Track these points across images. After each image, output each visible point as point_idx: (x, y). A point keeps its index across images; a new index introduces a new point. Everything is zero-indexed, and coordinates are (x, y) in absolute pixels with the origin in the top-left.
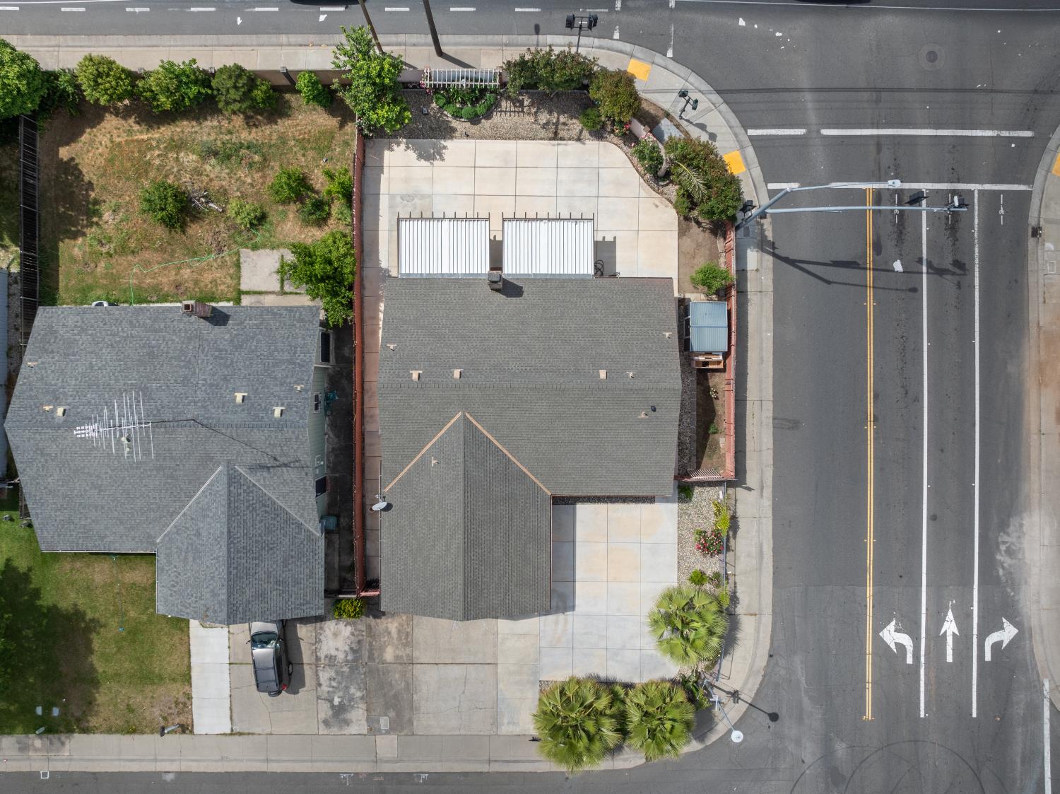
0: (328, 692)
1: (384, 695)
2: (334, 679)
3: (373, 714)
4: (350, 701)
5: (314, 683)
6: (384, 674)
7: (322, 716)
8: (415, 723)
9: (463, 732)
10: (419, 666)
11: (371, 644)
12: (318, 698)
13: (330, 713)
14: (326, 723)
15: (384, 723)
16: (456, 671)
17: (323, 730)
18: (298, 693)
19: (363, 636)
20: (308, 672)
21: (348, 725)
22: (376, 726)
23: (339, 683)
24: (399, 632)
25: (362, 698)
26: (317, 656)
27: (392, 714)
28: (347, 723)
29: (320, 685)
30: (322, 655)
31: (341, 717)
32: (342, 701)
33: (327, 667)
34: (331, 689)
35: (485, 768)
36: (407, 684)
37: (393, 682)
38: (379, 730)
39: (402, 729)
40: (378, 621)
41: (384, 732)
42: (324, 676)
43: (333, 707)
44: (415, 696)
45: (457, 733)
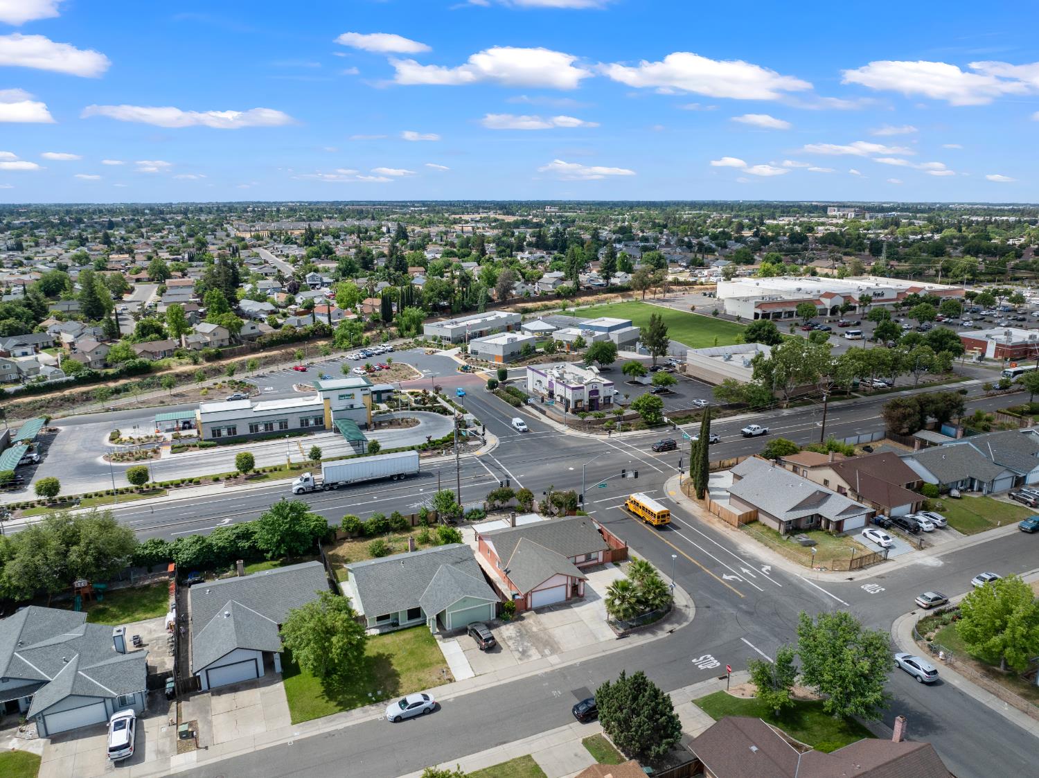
2: (515, 643)
6: (536, 635)
7: (517, 657)
10: (550, 629)
11: (524, 628)
12: (511, 651)
14: (520, 659)
15: (547, 652)
16: (568, 627)
17: (520, 662)
19: (519, 626)
20: (502, 644)
22: (544, 653)
24: (534, 622)
27: (549, 647)
28: (530, 656)
29: (510, 647)
30: (505, 637)
31: (526, 655)
33: (510, 640)
34: (516, 647)
35: (604, 654)
36: (549, 636)
37: (542, 637)
40: (524, 621)
41: (549, 655)
42: (510, 643)
44: (555, 639)
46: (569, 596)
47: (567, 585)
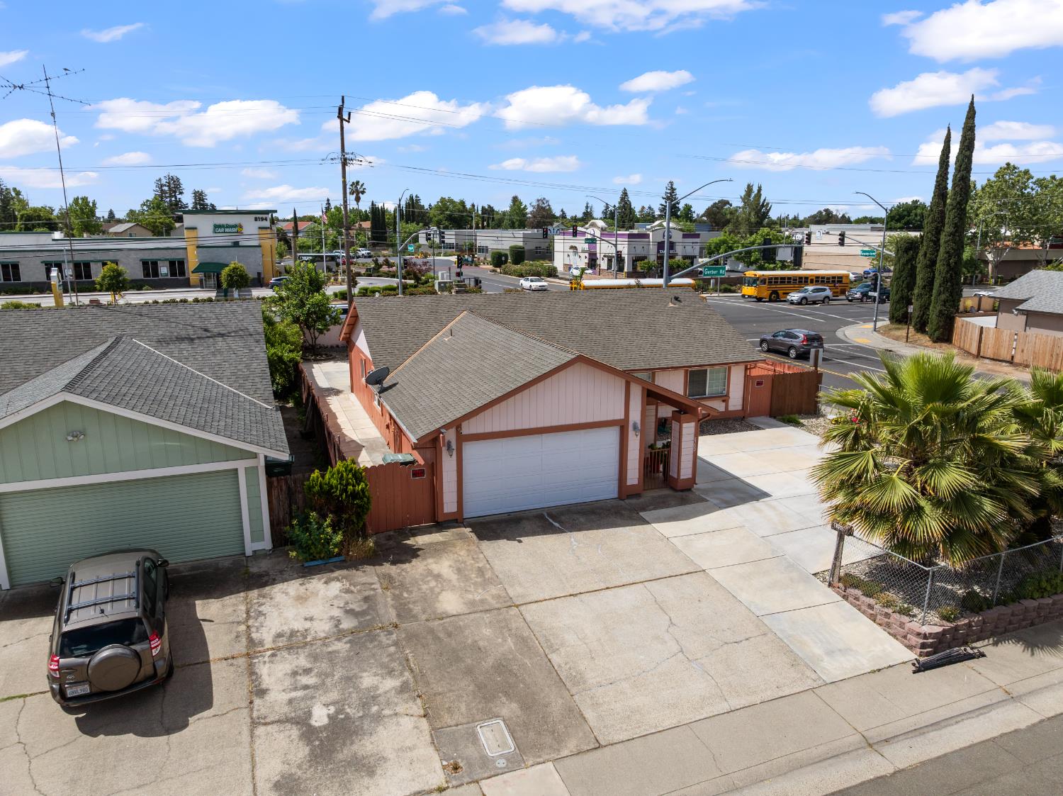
0: (290, 701)
1: (469, 671)
2: (307, 671)
3: (447, 719)
4: (365, 705)
5: (242, 692)
6: (449, 635)
8: (590, 715)
9: (735, 703)
10: (534, 606)
11: (395, 597)
12: (254, 724)
13: (301, 752)
16: (627, 597)
18: (185, 725)
19: (374, 589)
20: (223, 678)
21: (371, 773)
22: (470, 751)
23: (324, 675)
24: (459, 571)
25: (404, 688)
26: (251, 641)
29: (262, 693)
31: (343, 754)
32: (338, 712)
33: (285, 654)
34: (300, 694)
36: (523, 641)
37: (481, 644)
38: (485, 761)
39: (559, 740)
40: (406, 566)
41: (501, 763)
42: (274, 673)
43: (309, 733)
44: (553, 657)
45: (725, 707)
46: (633, 476)
47: (623, 426)
